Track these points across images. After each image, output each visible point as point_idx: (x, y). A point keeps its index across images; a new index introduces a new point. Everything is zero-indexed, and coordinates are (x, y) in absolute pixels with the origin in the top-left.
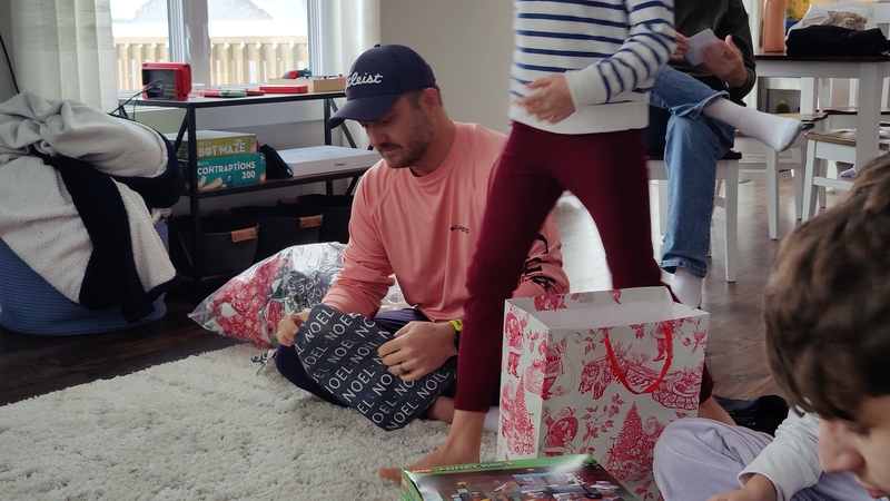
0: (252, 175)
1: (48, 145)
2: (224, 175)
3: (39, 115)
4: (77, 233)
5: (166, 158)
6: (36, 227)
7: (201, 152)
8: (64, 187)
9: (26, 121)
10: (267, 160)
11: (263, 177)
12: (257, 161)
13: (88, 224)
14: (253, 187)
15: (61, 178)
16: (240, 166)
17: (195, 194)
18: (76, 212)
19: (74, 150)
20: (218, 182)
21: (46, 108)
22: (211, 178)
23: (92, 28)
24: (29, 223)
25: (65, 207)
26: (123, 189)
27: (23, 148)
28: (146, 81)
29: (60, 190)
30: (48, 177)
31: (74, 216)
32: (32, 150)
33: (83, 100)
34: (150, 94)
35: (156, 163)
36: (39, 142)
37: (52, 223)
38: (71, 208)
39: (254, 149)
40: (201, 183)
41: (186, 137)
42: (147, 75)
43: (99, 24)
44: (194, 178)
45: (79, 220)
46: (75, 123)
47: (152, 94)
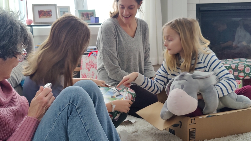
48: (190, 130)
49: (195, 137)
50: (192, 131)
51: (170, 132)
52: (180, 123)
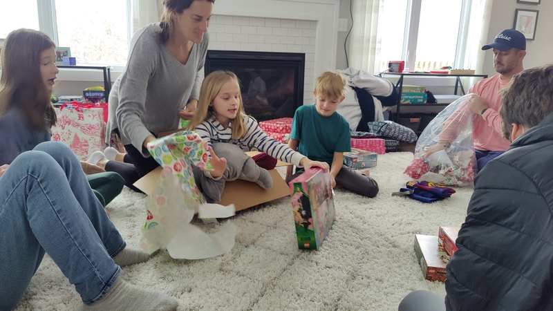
0: (421, 100)
2: (411, 99)
3: (353, 74)
5: (392, 90)
7: (403, 91)
10: (428, 96)
11: (425, 102)
12: (424, 96)
13: (362, 108)
14: (421, 104)
16: (417, 97)
17: (399, 105)
19: (361, 86)
20: (408, 102)
21: (356, 72)
22: (406, 100)
23: (375, 48)
26: (375, 99)
28: (390, 66)
30: (353, 93)
33: (368, 71)
34: (390, 71)
35: (388, 92)
39: (424, 92)
40: (402, 101)
41: (399, 86)
42: (390, 65)
43: (377, 47)
44: (399, 98)
45: (359, 107)
46: (362, 77)
47: (391, 71)
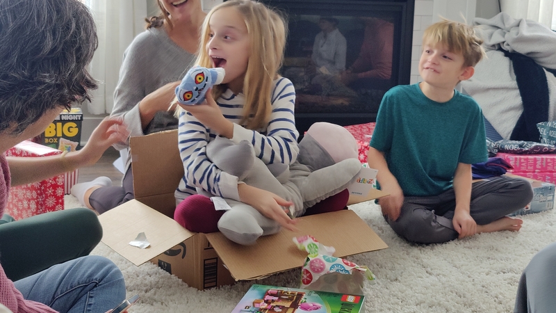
1: (508, 45)
4: (515, 99)
6: (491, 92)
8: (513, 71)
9: (499, 30)
15: (512, 65)
18: (517, 86)
24: (488, 89)
25: (511, 83)
27: (494, 46)
29: (510, 72)
31: (515, 89)
32: (499, 47)
36: (504, 42)
37: (501, 91)
38: (514, 83)
45: (518, 92)
48: (207, 262)
49: (216, 278)
50: (209, 264)
51: (162, 268)
52: (182, 248)
